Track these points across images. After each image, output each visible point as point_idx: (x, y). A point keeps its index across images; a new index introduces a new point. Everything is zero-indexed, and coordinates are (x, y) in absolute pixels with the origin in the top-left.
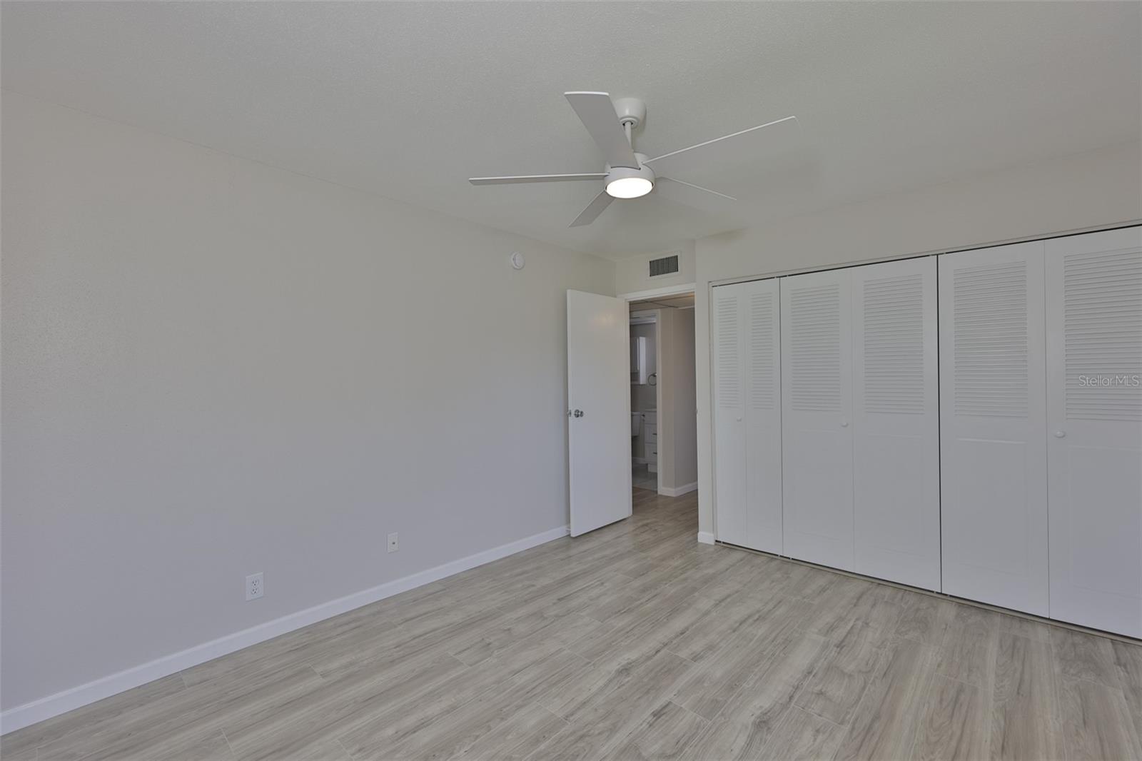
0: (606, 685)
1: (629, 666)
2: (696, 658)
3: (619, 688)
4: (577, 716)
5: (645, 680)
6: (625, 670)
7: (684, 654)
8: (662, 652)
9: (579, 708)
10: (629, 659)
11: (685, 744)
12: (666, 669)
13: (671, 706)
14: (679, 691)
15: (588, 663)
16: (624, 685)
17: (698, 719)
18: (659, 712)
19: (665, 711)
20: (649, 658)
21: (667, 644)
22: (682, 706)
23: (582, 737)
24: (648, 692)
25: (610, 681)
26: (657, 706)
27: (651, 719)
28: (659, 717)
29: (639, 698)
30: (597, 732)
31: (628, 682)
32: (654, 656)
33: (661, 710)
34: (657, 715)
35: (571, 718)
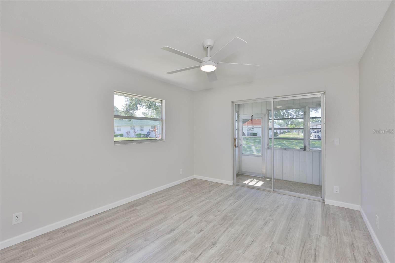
0: (219, 238)
1: (212, 246)
2: (184, 252)
3: (215, 237)
4: (225, 229)
5: (206, 241)
6: (213, 244)
7: (189, 254)
8: (198, 254)
9: (225, 231)
10: (213, 250)
11: (195, 225)
12: (198, 246)
13: (198, 233)
14: (194, 237)
15: (228, 247)
16: (213, 239)
17: (190, 230)
18: (201, 231)
19: (200, 231)
20: (204, 250)
21: (196, 259)
22: (194, 233)
23: (222, 224)
24: (205, 237)
25: (218, 240)
26: (202, 233)
27: (204, 229)
28: (201, 230)
29: (208, 234)
30: (218, 225)
31: (212, 240)
32: (202, 252)
33: (201, 232)
34: (202, 230)
35: (226, 228)
